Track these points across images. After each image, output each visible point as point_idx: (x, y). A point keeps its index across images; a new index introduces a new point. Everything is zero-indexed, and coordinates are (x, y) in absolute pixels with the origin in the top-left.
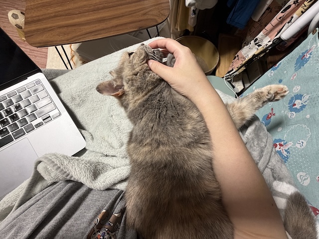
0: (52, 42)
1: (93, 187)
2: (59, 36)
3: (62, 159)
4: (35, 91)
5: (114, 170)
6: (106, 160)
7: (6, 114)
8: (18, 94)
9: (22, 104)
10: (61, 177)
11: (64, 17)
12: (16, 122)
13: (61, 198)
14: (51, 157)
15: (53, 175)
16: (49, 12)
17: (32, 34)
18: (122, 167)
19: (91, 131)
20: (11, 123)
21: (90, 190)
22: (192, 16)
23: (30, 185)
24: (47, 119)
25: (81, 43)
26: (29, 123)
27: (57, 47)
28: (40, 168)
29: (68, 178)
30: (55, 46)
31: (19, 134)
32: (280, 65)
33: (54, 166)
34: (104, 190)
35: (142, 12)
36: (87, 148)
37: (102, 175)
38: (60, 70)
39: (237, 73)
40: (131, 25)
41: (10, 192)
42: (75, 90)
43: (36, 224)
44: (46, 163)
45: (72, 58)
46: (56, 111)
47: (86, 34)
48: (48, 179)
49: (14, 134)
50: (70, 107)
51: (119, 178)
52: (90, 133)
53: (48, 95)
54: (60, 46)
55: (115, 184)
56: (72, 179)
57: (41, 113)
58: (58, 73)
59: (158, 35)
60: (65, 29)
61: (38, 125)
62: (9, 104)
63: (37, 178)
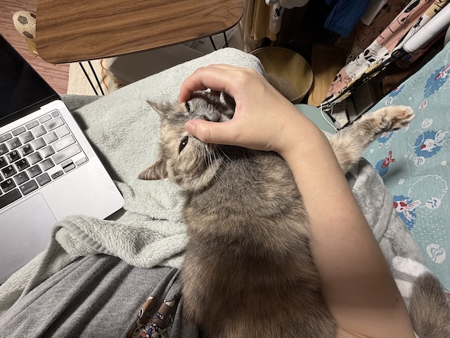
0: (75, 56)
1: (134, 264)
2: (85, 47)
3: (91, 223)
4: (52, 126)
5: (164, 239)
6: (152, 226)
7: (11, 159)
8: (27, 131)
9: (33, 145)
10: (90, 249)
11: (91, 20)
12: (25, 170)
13: (88, 279)
14: (75, 220)
15: (78, 246)
16: (70, 12)
17: (46, 45)
18: (177, 236)
19: (131, 183)
20: (18, 173)
21: (130, 268)
22: (274, 17)
23: (45, 260)
25: (116, 58)
26: (43, 172)
27: (82, 63)
28: (60, 237)
29: (100, 250)
30: (80, 61)
31: (30, 188)
32: (402, 88)
33: (79, 234)
34: (150, 268)
35: (203, 12)
36: (126, 208)
37: (147, 246)
38: (87, 96)
39: (339, 100)
40: (188, 31)
41: (18, 270)
42: (108, 124)
43: (54, 316)
44: (68, 229)
45: (104, 79)
46: (82, 156)
47: (124, 44)
48: (72, 252)
49: (23, 187)
50: (101, 150)
51: (171, 251)
53: (70, 132)
54: (87, 62)
55: (166, 260)
56: (105, 252)
57: (60, 157)
58: (84, 101)
59: (227, 46)
61: (57, 175)
62: (15, 145)
63: (56, 251)
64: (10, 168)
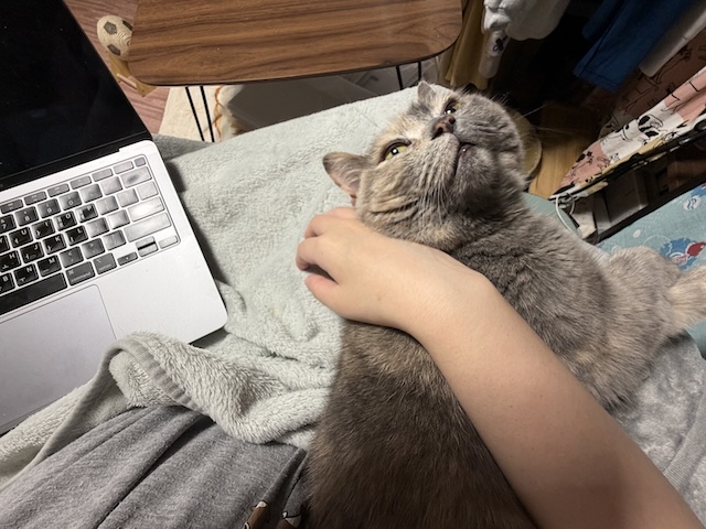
1: (236, 434)
2: (202, 64)
4: (132, 179)
5: (290, 395)
6: (271, 367)
7: (61, 225)
8: (94, 183)
10: (164, 396)
11: (217, 26)
12: (79, 245)
14: (146, 341)
19: (240, 287)
24: (147, 247)
26: (107, 252)
31: (81, 274)
33: (151, 367)
34: (261, 444)
35: (394, 26)
36: (228, 329)
37: (259, 404)
39: (585, 194)
42: (218, 187)
44: (132, 355)
45: (218, 117)
46: (169, 234)
47: (262, 65)
49: (71, 272)
51: (301, 417)
52: (239, 293)
53: (158, 192)
54: (198, 88)
55: (289, 433)
58: (183, 148)
60: (215, 52)
61: (126, 260)
62: (71, 203)
64: (57, 239)
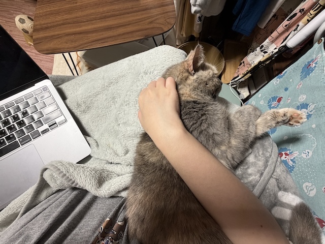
1: (98, 195)
2: (67, 43)
3: (68, 166)
4: (42, 97)
5: (118, 177)
6: (110, 168)
8: (25, 100)
9: (29, 111)
11: (72, 25)
12: (23, 128)
13: (66, 207)
14: (57, 164)
15: (58, 182)
16: (57, 19)
17: (40, 41)
18: (127, 175)
19: (96, 137)
20: (18, 129)
23: (35, 192)
24: (53, 125)
26: (35, 129)
28: (46, 176)
29: (73, 185)
30: (63, 53)
31: (26, 140)
32: (285, 73)
33: (60, 173)
36: (92, 155)
37: (106, 182)
39: (243, 79)
40: (138, 33)
41: (16, 198)
42: (81, 96)
44: (52, 170)
46: (62, 118)
47: (94, 41)
48: (54, 186)
50: (76, 114)
51: (123, 185)
52: (95, 140)
53: (55, 101)
55: (119, 192)
56: (77, 186)
57: (47, 119)
58: (64, 80)
59: (164, 43)
60: (72, 37)
61: (45, 132)
62: (16, 110)
63: (43, 185)
64: (12, 126)
